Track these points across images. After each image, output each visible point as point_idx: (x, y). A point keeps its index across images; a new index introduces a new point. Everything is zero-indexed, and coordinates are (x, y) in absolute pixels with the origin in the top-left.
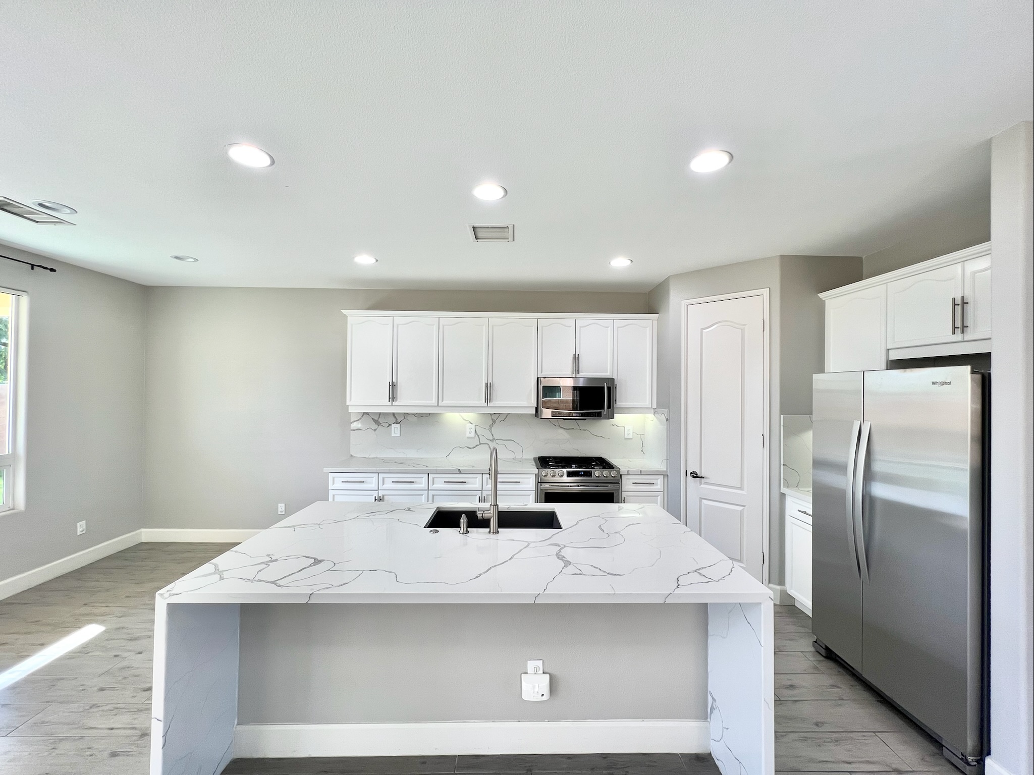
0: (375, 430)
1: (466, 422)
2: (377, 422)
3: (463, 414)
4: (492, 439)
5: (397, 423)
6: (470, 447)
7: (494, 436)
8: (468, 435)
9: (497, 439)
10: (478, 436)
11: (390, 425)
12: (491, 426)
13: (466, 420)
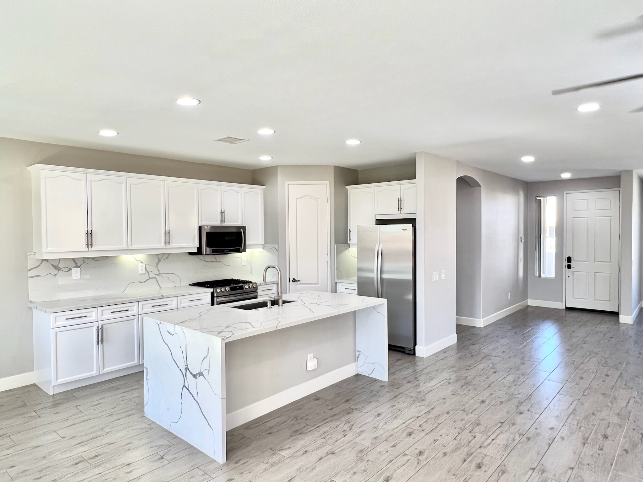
0: (55, 275)
1: (138, 262)
2: (57, 268)
3: (134, 256)
4: (158, 273)
5: (77, 267)
6: (142, 281)
7: (160, 271)
8: (140, 272)
9: (162, 274)
10: (148, 272)
11: (70, 269)
12: (158, 264)
13: (138, 261)
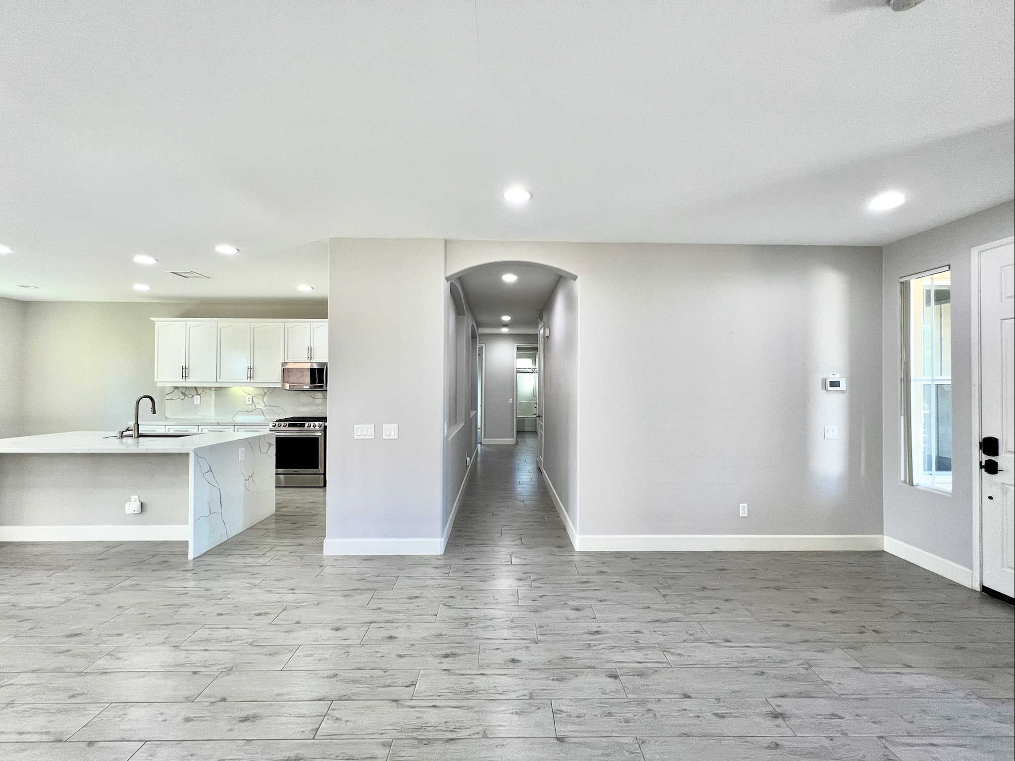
0: (183, 399)
2: (184, 393)
3: (243, 388)
4: (264, 405)
5: (197, 394)
6: (248, 411)
8: (247, 403)
9: (267, 406)
10: (254, 403)
11: (193, 396)
12: (263, 397)
13: (246, 393)
